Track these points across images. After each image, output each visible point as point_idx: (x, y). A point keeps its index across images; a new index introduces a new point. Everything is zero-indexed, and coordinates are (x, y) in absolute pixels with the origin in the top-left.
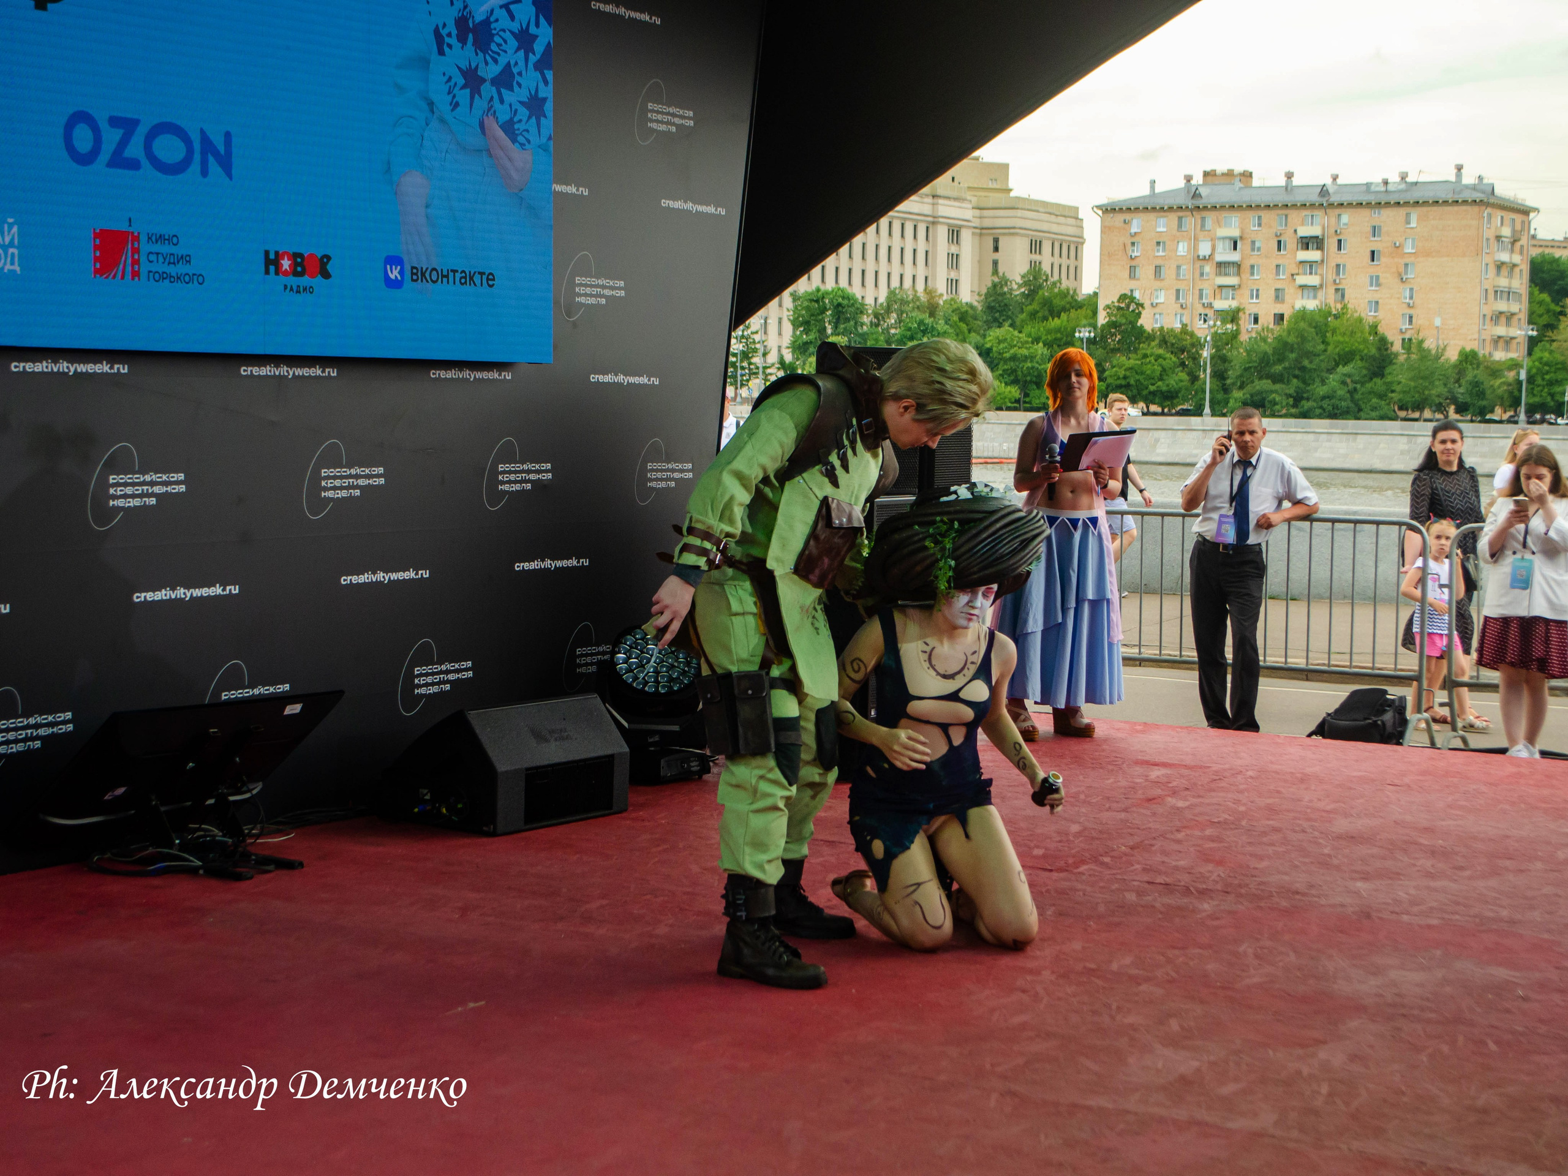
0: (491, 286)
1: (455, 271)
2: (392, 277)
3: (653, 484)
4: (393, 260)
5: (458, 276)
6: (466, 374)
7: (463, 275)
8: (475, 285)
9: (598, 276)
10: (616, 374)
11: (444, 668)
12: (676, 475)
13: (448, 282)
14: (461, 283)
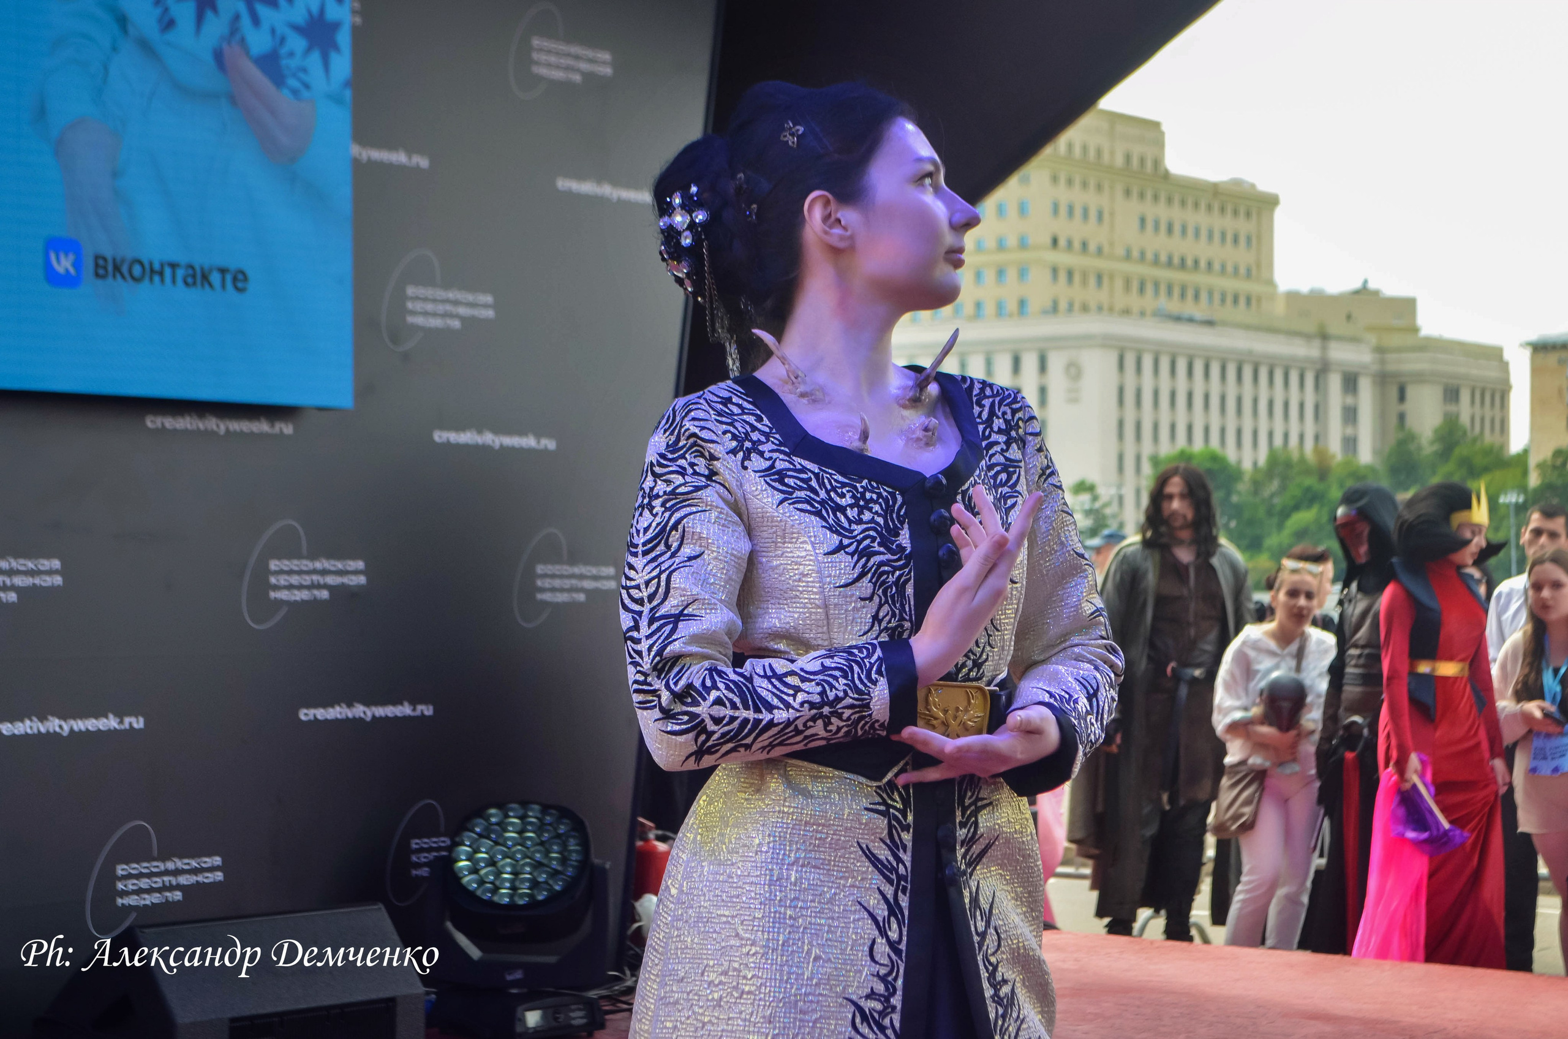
1: (174, 266)
2: (61, 269)
3: (547, 597)
4: (63, 246)
5: (180, 273)
6: (212, 424)
8: (210, 285)
9: (447, 286)
10: (480, 432)
11: (170, 865)
12: (588, 584)
13: (162, 281)
14: (186, 283)
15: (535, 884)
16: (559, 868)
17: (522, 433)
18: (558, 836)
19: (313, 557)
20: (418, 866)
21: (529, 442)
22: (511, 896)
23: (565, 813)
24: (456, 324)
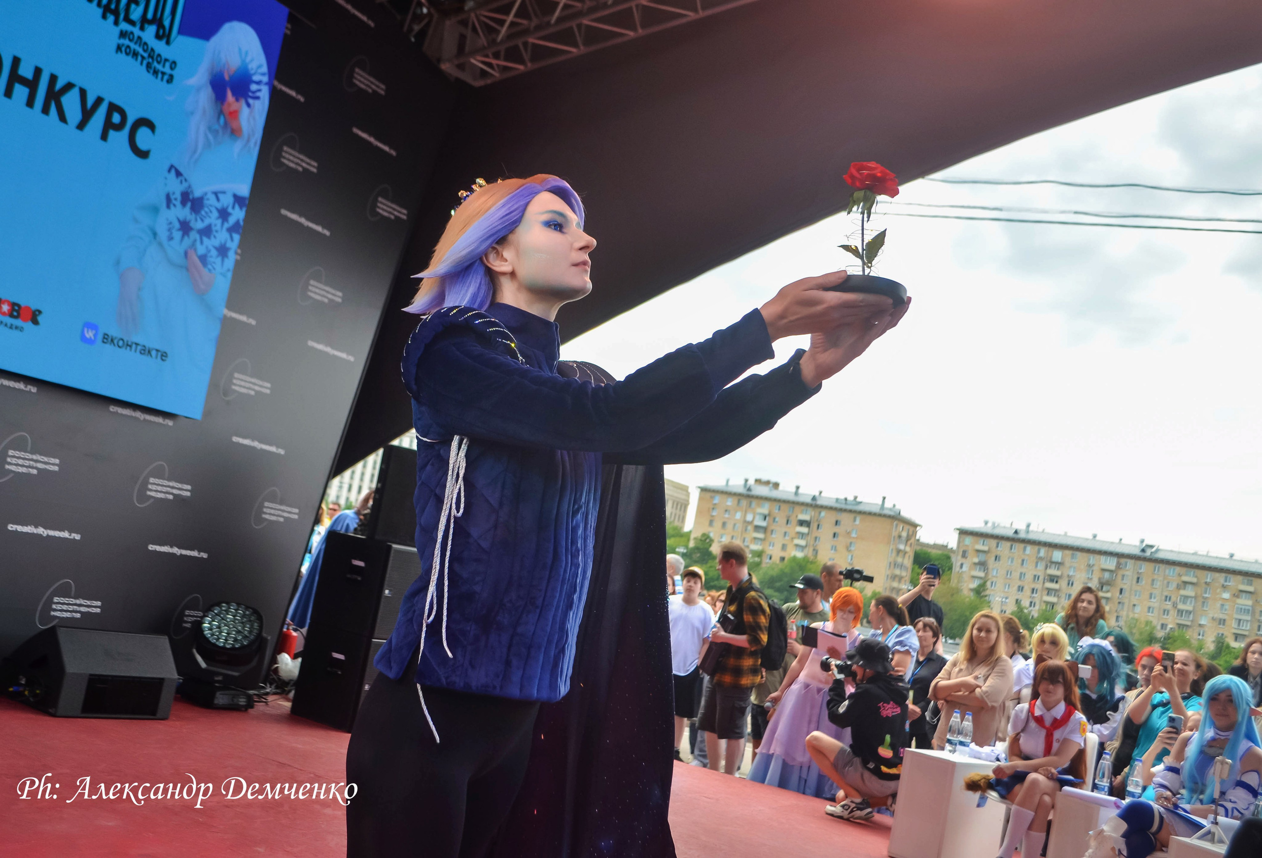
0: (163, 360)
1: (137, 344)
2: (87, 336)
3: (267, 517)
4: (89, 326)
5: (139, 348)
6: (138, 414)
7: (144, 348)
8: (151, 356)
9: (252, 376)
10: (253, 440)
11: (78, 602)
12: (286, 515)
13: (131, 350)
14: (141, 353)
15: (236, 640)
16: (248, 635)
17: (270, 444)
18: (250, 621)
19: (169, 480)
20: (187, 622)
21: (273, 449)
22: (224, 643)
23: (255, 612)
24: (253, 393)
